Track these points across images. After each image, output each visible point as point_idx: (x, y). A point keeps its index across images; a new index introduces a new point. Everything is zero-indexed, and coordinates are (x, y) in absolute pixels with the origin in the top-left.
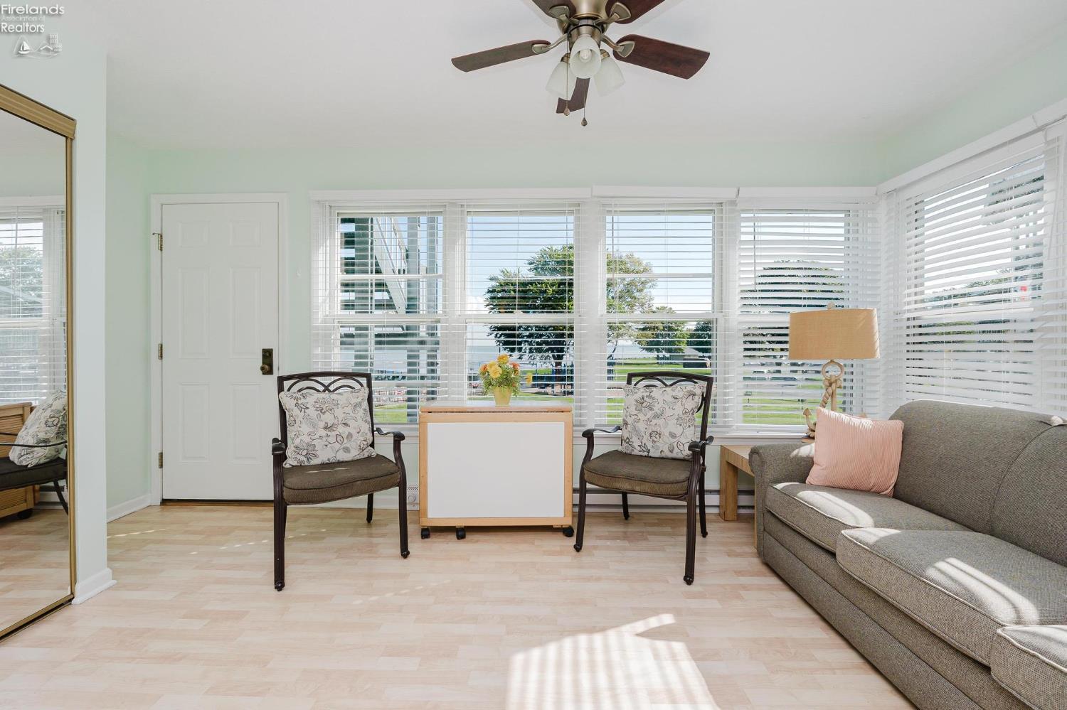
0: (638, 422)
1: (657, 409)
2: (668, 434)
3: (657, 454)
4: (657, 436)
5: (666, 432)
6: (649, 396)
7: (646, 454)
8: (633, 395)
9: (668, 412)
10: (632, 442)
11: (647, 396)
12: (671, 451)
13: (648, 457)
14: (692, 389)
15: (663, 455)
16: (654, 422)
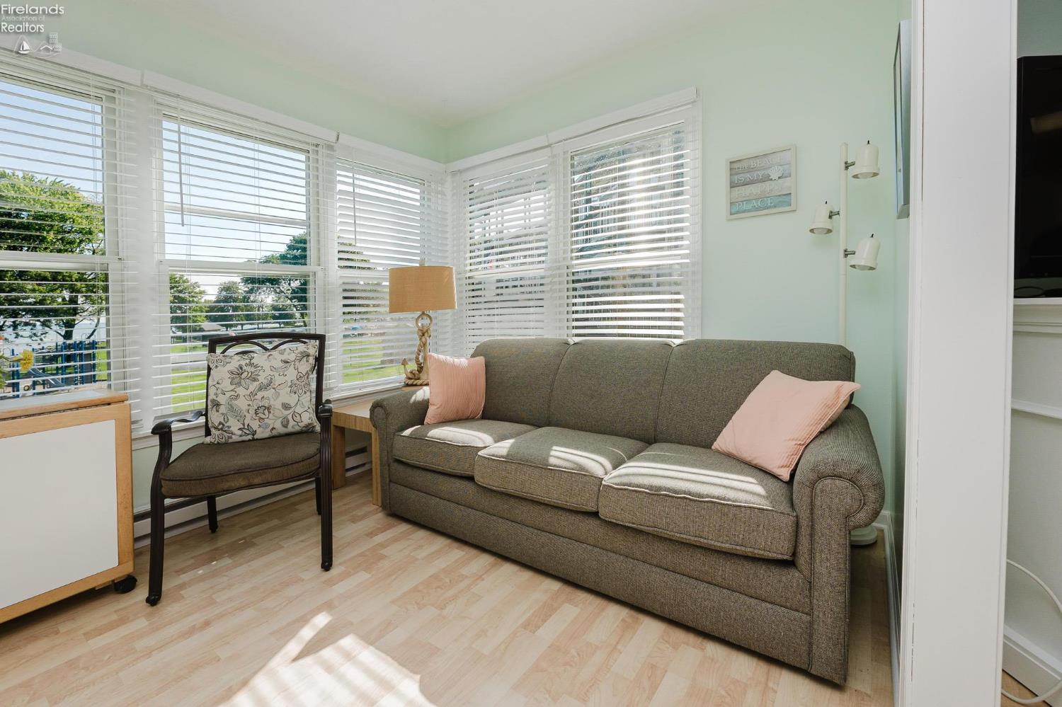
0: (236, 399)
1: (262, 378)
2: (280, 407)
3: (266, 434)
4: (266, 412)
5: (277, 404)
6: (251, 364)
7: (250, 437)
8: (224, 366)
9: (278, 380)
10: (229, 427)
11: (246, 365)
12: (285, 426)
13: (254, 439)
14: (306, 350)
15: (275, 432)
16: (260, 395)
